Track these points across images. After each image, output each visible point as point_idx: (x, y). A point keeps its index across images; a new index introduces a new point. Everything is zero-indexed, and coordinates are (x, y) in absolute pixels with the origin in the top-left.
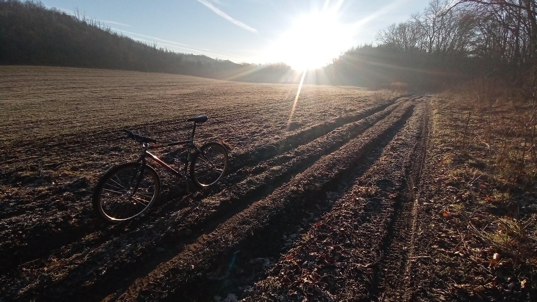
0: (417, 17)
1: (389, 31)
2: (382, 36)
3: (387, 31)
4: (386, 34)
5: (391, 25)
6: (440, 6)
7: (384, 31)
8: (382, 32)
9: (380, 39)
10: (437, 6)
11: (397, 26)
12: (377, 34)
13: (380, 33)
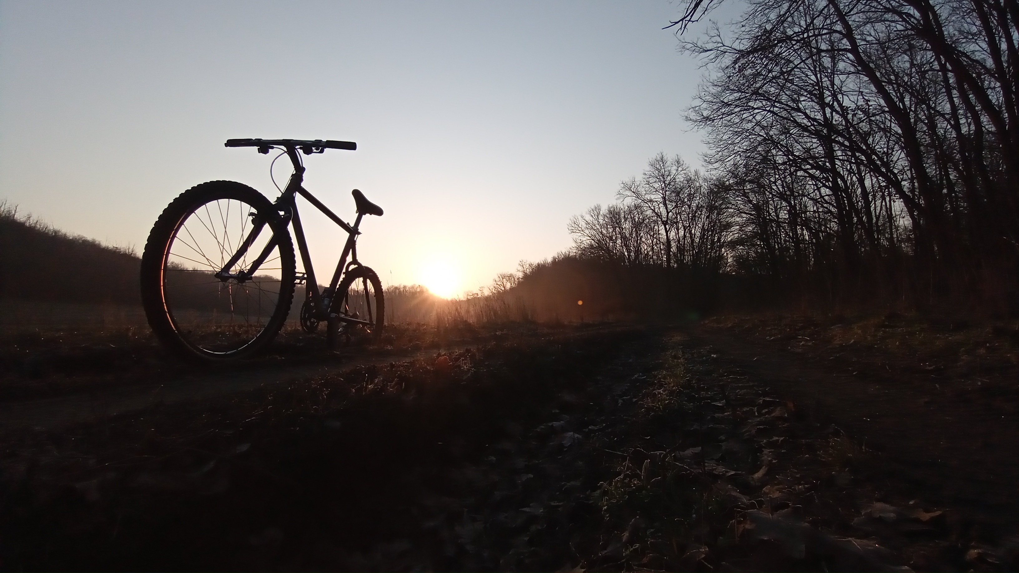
0: (633, 186)
1: (591, 218)
2: (580, 226)
3: (588, 218)
4: (588, 223)
5: (593, 207)
6: (669, 168)
7: (582, 217)
8: (580, 218)
9: (578, 231)
10: (663, 170)
11: (604, 210)
12: (571, 223)
13: (575, 221)
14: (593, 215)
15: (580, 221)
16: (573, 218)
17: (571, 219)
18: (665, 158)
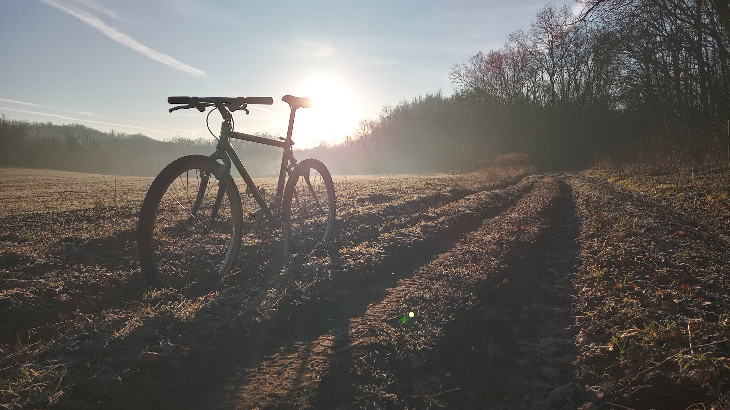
2: (462, 76)
6: (557, 19)
7: (464, 65)
8: (461, 67)
10: (551, 20)
14: (475, 63)
15: (462, 70)
16: (455, 67)
17: (453, 68)
18: (553, 9)
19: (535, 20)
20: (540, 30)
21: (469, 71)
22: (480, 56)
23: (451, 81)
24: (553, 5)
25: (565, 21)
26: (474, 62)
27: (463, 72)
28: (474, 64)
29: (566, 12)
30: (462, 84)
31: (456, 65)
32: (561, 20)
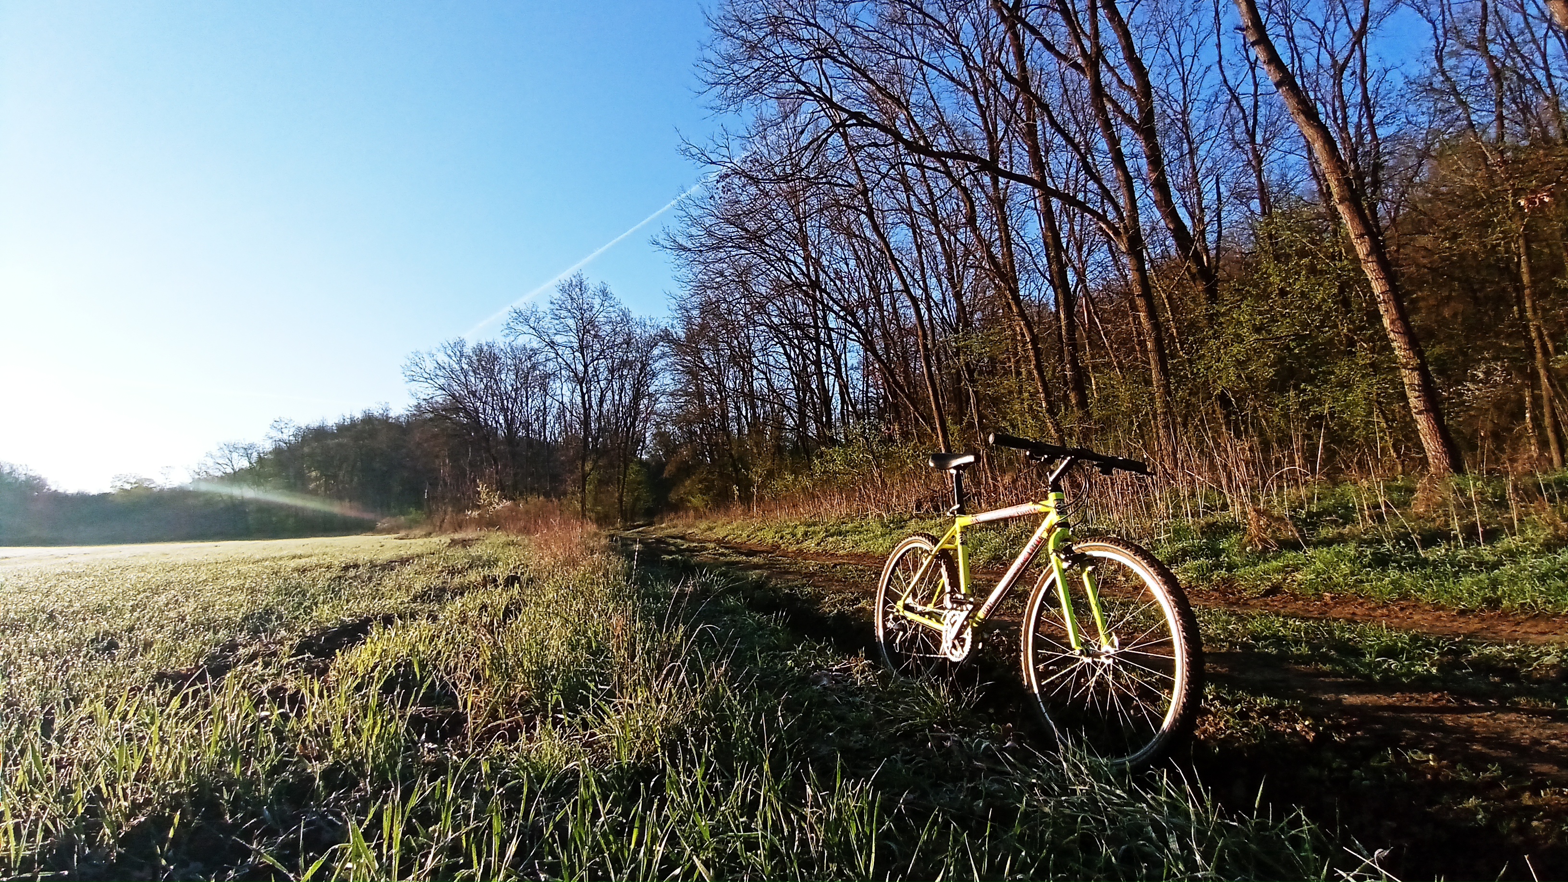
0: (533, 318)
2: (427, 370)
3: (442, 358)
5: (451, 340)
6: (590, 300)
7: (431, 355)
8: (426, 356)
9: (420, 379)
10: (580, 301)
11: (471, 348)
12: (409, 363)
13: (418, 361)
14: (451, 354)
15: (428, 363)
16: (414, 356)
17: (410, 357)
18: (585, 284)
19: (557, 295)
20: (564, 313)
21: (440, 367)
22: (461, 343)
23: (407, 379)
24: (584, 277)
25: (602, 305)
26: (449, 352)
27: (430, 366)
28: (449, 356)
29: (604, 293)
30: (426, 385)
31: (416, 353)
32: (597, 302)
